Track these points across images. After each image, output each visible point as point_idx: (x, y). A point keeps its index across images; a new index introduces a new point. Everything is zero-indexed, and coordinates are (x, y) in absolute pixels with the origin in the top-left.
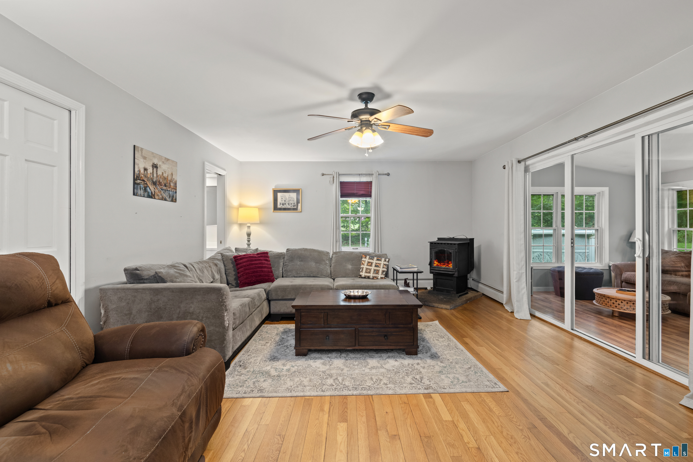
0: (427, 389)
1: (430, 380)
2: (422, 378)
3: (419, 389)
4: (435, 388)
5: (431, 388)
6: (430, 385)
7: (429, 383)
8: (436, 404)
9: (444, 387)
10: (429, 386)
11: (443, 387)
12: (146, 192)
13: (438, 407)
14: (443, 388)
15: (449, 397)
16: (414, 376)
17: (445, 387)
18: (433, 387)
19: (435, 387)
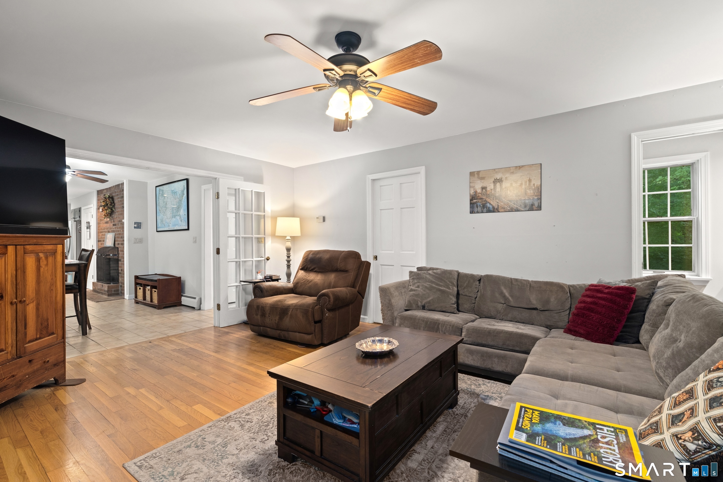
0: (228, 417)
1: (231, 429)
2: (242, 426)
3: (235, 414)
4: (221, 422)
5: (225, 421)
6: (228, 423)
7: (230, 424)
8: (212, 411)
9: (211, 428)
10: (227, 421)
11: (213, 428)
12: (485, 208)
13: (208, 410)
14: (211, 426)
15: (201, 423)
16: (252, 423)
17: (209, 429)
18: (223, 422)
19: (221, 424)
